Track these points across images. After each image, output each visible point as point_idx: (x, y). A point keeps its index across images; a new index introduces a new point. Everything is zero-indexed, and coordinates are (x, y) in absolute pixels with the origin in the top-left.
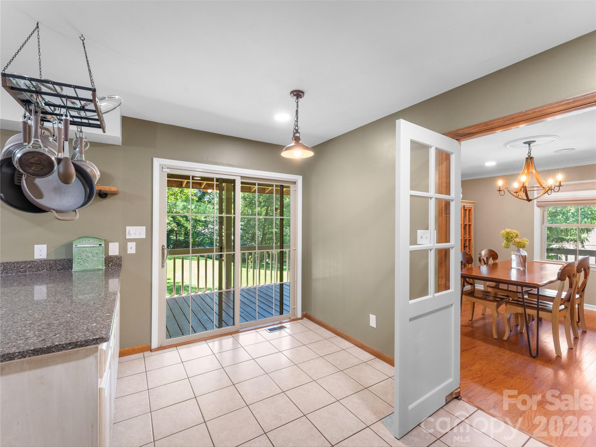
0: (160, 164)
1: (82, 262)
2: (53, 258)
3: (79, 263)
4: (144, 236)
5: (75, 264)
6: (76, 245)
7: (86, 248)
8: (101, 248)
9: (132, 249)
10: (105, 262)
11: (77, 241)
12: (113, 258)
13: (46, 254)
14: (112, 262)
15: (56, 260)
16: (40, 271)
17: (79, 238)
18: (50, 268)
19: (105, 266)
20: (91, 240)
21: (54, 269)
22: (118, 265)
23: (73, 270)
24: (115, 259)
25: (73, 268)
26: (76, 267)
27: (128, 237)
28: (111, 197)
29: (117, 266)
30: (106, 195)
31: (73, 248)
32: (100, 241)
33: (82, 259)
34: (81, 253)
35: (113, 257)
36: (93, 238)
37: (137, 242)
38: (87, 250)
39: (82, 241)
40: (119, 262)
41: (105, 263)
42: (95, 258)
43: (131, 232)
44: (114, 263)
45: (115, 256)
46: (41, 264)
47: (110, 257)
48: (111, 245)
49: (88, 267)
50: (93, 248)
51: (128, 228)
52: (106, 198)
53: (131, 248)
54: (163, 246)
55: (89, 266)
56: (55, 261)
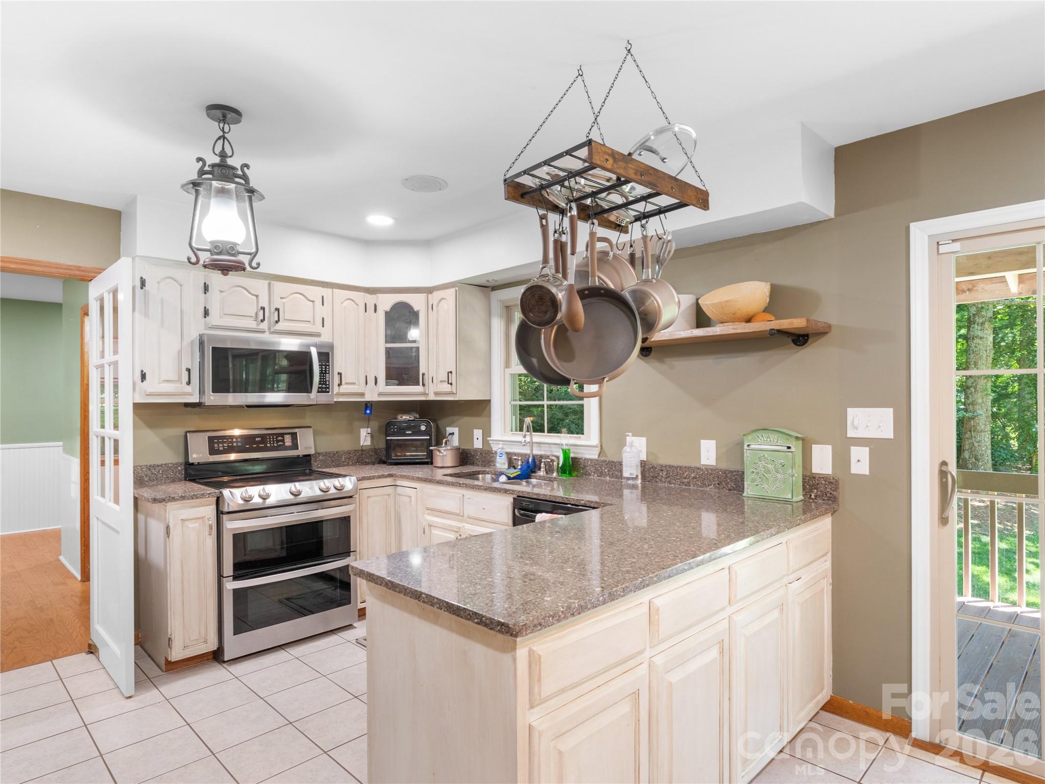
0: (929, 236)
1: (758, 480)
2: (724, 466)
3: (753, 480)
4: (889, 434)
5: (748, 483)
6: (748, 446)
7: (764, 452)
8: (790, 454)
9: (859, 463)
10: (803, 486)
11: (750, 437)
12: (818, 480)
13: (715, 457)
14: (817, 489)
15: (726, 470)
16: (706, 487)
17: (754, 431)
18: (718, 484)
19: (803, 495)
20: (774, 437)
21: (724, 487)
22: (829, 499)
23: (745, 494)
24: (823, 482)
25: (745, 490)
26: (750, 490)
27: (851, 433)
28: (814, 342)
29: (826, 498)
30: (806, 338)
31: (745, 450)
32: (788, 440)
33: (758, 473)
34: (757, 461)
35: (820, 478)
36: (776, 432)
37: (872, 447)
38: (766, 456)
39: (758, 437)
40: (832, 492)
41: (804, 490)
42: (779, 476)
43: (856, 422)
44: (820, 491)
45: (823, 476)
46: (707, 474)
47: (813, 477)
48: (816, 449)
49: (767, 492)
50: (777, 453)
51: (851, 412)
52: (805, 346)
53: (858, 461)
54: (944, 463)
55: (770, 490)
56: (725, 472)
